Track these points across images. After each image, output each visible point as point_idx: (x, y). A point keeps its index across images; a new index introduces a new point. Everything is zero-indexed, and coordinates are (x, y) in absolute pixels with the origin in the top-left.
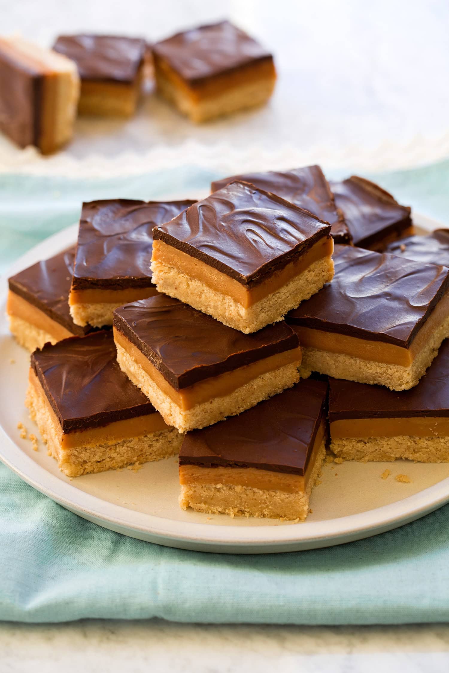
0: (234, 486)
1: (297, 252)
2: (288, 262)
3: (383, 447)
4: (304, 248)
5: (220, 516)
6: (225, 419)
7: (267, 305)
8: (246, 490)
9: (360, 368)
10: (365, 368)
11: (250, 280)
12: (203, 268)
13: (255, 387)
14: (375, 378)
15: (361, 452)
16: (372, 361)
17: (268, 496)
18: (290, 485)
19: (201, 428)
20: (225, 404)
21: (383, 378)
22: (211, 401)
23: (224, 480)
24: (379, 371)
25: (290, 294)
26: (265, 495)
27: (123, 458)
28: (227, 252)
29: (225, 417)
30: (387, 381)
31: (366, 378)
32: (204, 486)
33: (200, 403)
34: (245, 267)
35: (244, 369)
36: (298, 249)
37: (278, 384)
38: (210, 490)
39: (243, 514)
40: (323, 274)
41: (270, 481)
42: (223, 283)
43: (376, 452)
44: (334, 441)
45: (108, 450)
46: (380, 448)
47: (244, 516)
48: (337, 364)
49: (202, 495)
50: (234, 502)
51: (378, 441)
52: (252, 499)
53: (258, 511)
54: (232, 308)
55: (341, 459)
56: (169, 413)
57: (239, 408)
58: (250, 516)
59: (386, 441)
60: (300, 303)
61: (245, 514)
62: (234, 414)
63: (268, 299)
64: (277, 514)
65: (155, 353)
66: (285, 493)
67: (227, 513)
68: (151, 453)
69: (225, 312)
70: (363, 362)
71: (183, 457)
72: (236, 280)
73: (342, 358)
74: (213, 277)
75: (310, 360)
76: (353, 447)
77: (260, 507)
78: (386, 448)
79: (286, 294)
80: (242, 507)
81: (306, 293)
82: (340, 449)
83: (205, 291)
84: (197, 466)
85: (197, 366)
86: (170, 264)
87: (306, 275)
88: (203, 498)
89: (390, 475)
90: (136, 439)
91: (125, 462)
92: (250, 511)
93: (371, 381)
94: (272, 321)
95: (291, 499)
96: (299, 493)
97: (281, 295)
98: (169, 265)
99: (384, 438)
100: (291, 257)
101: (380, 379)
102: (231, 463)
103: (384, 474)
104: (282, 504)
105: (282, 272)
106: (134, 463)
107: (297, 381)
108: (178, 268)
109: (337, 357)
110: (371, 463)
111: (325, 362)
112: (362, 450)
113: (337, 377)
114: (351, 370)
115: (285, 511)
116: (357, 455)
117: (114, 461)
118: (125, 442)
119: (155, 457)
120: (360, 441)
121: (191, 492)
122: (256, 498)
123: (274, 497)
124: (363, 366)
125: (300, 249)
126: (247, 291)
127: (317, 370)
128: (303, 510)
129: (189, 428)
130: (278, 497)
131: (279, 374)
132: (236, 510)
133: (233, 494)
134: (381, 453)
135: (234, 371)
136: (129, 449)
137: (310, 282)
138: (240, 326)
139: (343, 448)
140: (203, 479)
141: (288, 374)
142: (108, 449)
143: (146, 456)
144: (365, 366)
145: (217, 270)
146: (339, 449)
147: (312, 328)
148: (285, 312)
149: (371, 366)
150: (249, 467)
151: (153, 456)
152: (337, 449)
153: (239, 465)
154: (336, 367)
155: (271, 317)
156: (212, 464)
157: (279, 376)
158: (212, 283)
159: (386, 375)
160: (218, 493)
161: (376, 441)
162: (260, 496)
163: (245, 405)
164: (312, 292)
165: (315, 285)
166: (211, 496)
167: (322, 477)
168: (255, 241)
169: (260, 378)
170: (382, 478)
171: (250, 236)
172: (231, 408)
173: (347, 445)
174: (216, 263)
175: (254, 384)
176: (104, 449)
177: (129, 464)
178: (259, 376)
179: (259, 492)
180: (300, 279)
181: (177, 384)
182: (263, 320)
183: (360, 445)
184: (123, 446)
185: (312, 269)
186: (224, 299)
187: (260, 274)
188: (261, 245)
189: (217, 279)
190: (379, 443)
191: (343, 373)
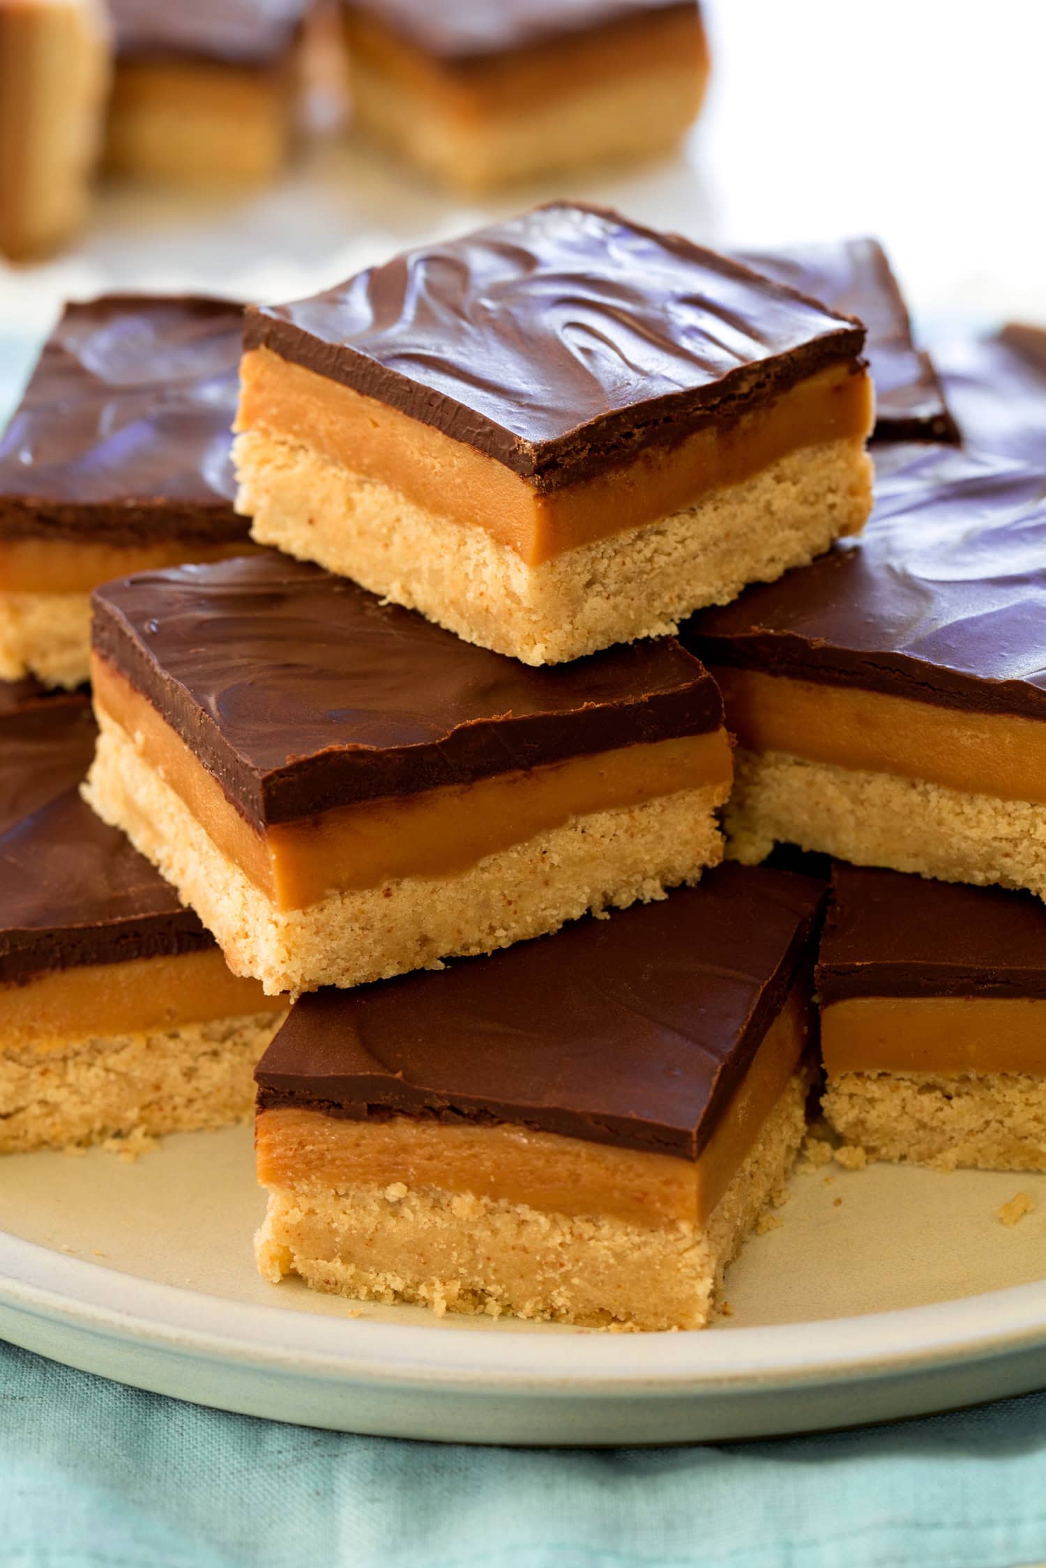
0: (449, 1195)
1: (732, 397)
2: (698, 425)
3: (1010, 1114)
4: (759, 385)
5: (397, 1309)
6: (441, 966)
7: (614, 567)
8: (491, 1212)
9: (940, 823)
10: (957, 823)
11: (548, 457)
12: (397, 432)
13: (556, 859)
14: (993, 858)
15: (933, 1129)
16: (983, 792)
17: (568, 1239)
18: (646, 1194)
19: (345, 983)
20: (440, 907)
21: (1018, 858)
22: (389, 889)
23: (412, 1170)
24: (1004, 830)
25: (705, 549)
26: (558, 1232)
27: (87, 1109)
28: (481, 376)
29: (442, 959)
30: (1032, 869)
31: (962, 861)
32: (341, 1192)
33: (344, 889)
34: (539, 419)
35: (514, 781)
36: (737, 387)
37: (642, 861)
38: (365, 1208)
39: (482, 1306)
40: (831, 499)
41: (576, 1178)
42: (458, 480)
43: (988, 1131)
44: (834, 1082)
45: (34, 1074)
46: (999, 1117)
47: (483, 1313)
48: (861, 813)
49: (335, 1225)
50: (450, 1254)
51: (993, 1091)
52: (513, 1248)
53: (534, 1294)
54: (487, 573)
55: (860, 1152)
56: (238, 928)
57: (492, 929)
58: (503, 1314)
59: (1021, 1092)
60: (741, 587)
61: (485, 1304)
62: (475, 951)
63: (617, 547)
64: (602, 1310)
65: (201, 708)
66: (629, 1229)
67: (424, 1299)
68: (190, 1101)
69: (466, 589)
70: (950, 798)
71: (269, 1075)
72: (500, 460)
73: (880, 787)
74: (429, 461)
75: (769, 799)
76: (904, 1108)
77: (539, 1278)
78: (1021, 1118)
79: (688, 542)
80: (477, 1279)
81: (765, 556)
82: (855, 1112)
83: (405, 521)
84: (319, 1114)
85: (336, 747)
86: (296, 434)
87: (766, 491)
88: (337, 1239)
89: (1032, 1211)
90: (138, 1043)
91: (97, 1126)
92: (506, 1295)
93: (976, 873)
94: (632, 634)
95: (649, 1251)
96: (677, 1230)
97: (669, 542)
98: (291, 439)
99: (1016, 1080)
100: (707, 409)
101: (1008, 861)
102: (438, 1104)
103: (1008, 1207)
104: (620, 1268)
105: (673, 455)
106: (129, 1133)
107: (712, 860)
108: (320, 447)
109: (862, 786)
110: (969, 1175)
111: (821, 806)
112: (934, 1123)
113: (859, 859)
114: (909, 831)
115: (629, 1299)
116: (919, 1143)
117: (57, 1118)
118: (97, 1050)
119: (203, 1115)
120: (929, 1088)
121: (297, 1216)
122: (527, 1245)
123: (592, 1243)
124: (951, 816)
125: (745, 388)
126: (537, 496)
127: (792, 838)
128: (693, 1298)
129: (303, 980)
130: (606, 1243)
131: (645, 823)
132: (456, 1287)
133: (445, 1225)
134: (1004, 1136)
135: (477, 784)
136: (112, 1076)
137: (780, 521)
138: (515, 635)
139: (868, 1112)
140: (338, 1163)
141: (679, 828)
142: (38, 1069)
143: (175, 1108)
144: (958, 814)
145: (440, 434)
146: (852, 1115)
147: (774, 673)
148: (682, 610)
149: (980, 812)
150: (501, 1122)
151: (198, 1111)
152: (846, 1114)
153: (466, 1112)
154: (860, 824)
155: (629, 616)
156: (369, 1106)
157: (647, 830)
158: (424, 485)
159: (1031, 846)
160: (391, 1223)
161: (985, 1090)
162: (540, 1237)
163: (516, 922)
164: (786, 557)
165: (800, 534)
166: (366, 1230)
167: (783, 1209)
168: (586, 352)
169: (575, 827)
170: (1001, 1219)
171: (574, 341)
172: (463, 925)
173: (882, 1100)
174: (438, 408)
175: (552, 849)
176: (23, 1070)
177: (111, 1132)
178: (572, 821)
179: (536, 1222)
180: (742, 501)
181: (259, 808)
182: (597, 620)
183: (928, 1102)
184: (90, 1065)
185: (788, 472)
186: (462, 543)
187: (589, 446)
188: (604, 363)
189: (442, 466)
190: (998, 1097)
191: (880, 845)
